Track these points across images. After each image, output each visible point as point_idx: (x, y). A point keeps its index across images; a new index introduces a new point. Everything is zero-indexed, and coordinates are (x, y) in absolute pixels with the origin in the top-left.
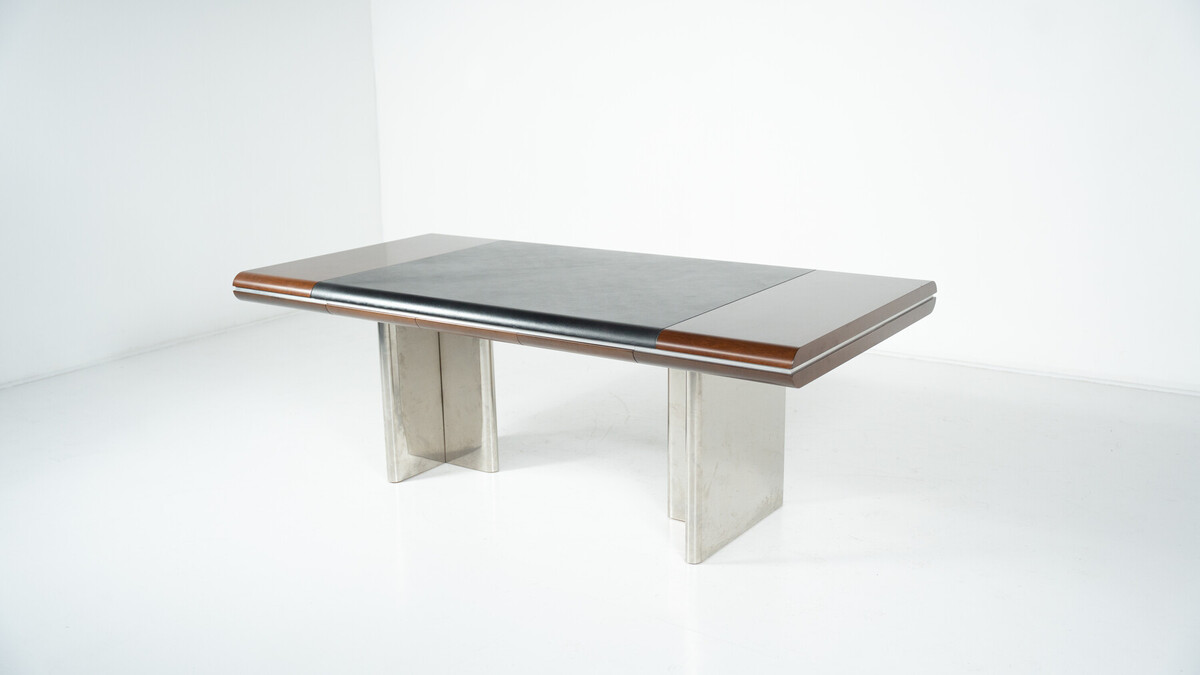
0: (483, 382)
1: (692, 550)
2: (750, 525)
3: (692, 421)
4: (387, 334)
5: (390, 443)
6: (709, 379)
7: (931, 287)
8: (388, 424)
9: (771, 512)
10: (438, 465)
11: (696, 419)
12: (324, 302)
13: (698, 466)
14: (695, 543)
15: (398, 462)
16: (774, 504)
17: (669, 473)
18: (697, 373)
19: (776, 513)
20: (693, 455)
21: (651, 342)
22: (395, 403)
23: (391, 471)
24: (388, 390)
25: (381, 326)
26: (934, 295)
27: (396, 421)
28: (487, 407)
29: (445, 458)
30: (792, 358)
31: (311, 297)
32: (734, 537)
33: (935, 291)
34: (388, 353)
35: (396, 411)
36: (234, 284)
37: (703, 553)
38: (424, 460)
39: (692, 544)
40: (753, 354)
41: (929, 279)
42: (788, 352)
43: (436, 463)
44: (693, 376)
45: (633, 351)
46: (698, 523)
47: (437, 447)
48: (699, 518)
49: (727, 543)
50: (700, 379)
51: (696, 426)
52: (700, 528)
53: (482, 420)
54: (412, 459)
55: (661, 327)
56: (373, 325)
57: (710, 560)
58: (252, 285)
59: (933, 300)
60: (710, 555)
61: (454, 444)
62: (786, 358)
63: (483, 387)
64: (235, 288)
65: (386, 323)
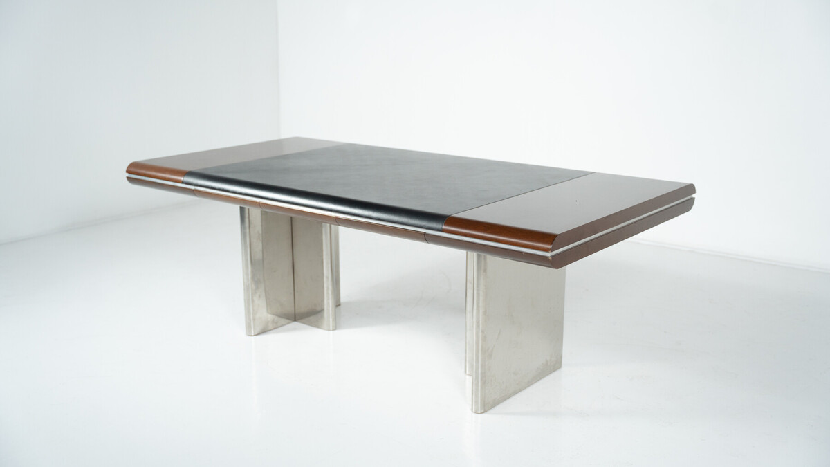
0: (324, 257)
1: (476, 402)
2: (530, 383)
3: (478, 294)
4: (247, 215)
5: (249, 303)
6: (492, 260)
7: (690, 189)
8: (246, 289)
9: (550, 373)
10: (288, 323)
11: (481, 293)
12: (193, 187)
13: (483, 332)
14: (479, 395)
15: (254, 320)
16: (554, 365)
17: (466, 337)
18: (483, 254)
19: (556, 373)
20: (478, 322)
21: (439, 226)
22: (252, 271)
23: (248, 327)
24: (247, 260)
25: (242, 210)
26: (694, 196)
27: (253, 286)
28: (327, 278)
29: (296, 317)
30: (551, 243)
31: (183, 182)
32: (516, 393)
33: (694, 192)
34: (248, 231)
35: (253, 277)
36: (127, 172)
37: (486, 405)
38: (280, 318)
39: (476, 396)
40: (520, 238)
41: (689, 182)
42: (547, 238)
43: (287, 321)
44: (479, 256)
45: (424, 234)
46: (482, 379)
47: (289, 308)
48: (483, 374)
49: (509, 397)
50: (485, 259)
51: (481, 298)
52: (484, 383)
53: (323, 287)
54: (270, 317)
55: (449, 214)
56: (236, 208)
57: (492, 411)
58: (140, 173)
59: (693, 200)
60: (492, 407)
61: (302, 307)
62: (547, 243)
63: (325, 261)
64: (127, 175)
65: (246, 207)
